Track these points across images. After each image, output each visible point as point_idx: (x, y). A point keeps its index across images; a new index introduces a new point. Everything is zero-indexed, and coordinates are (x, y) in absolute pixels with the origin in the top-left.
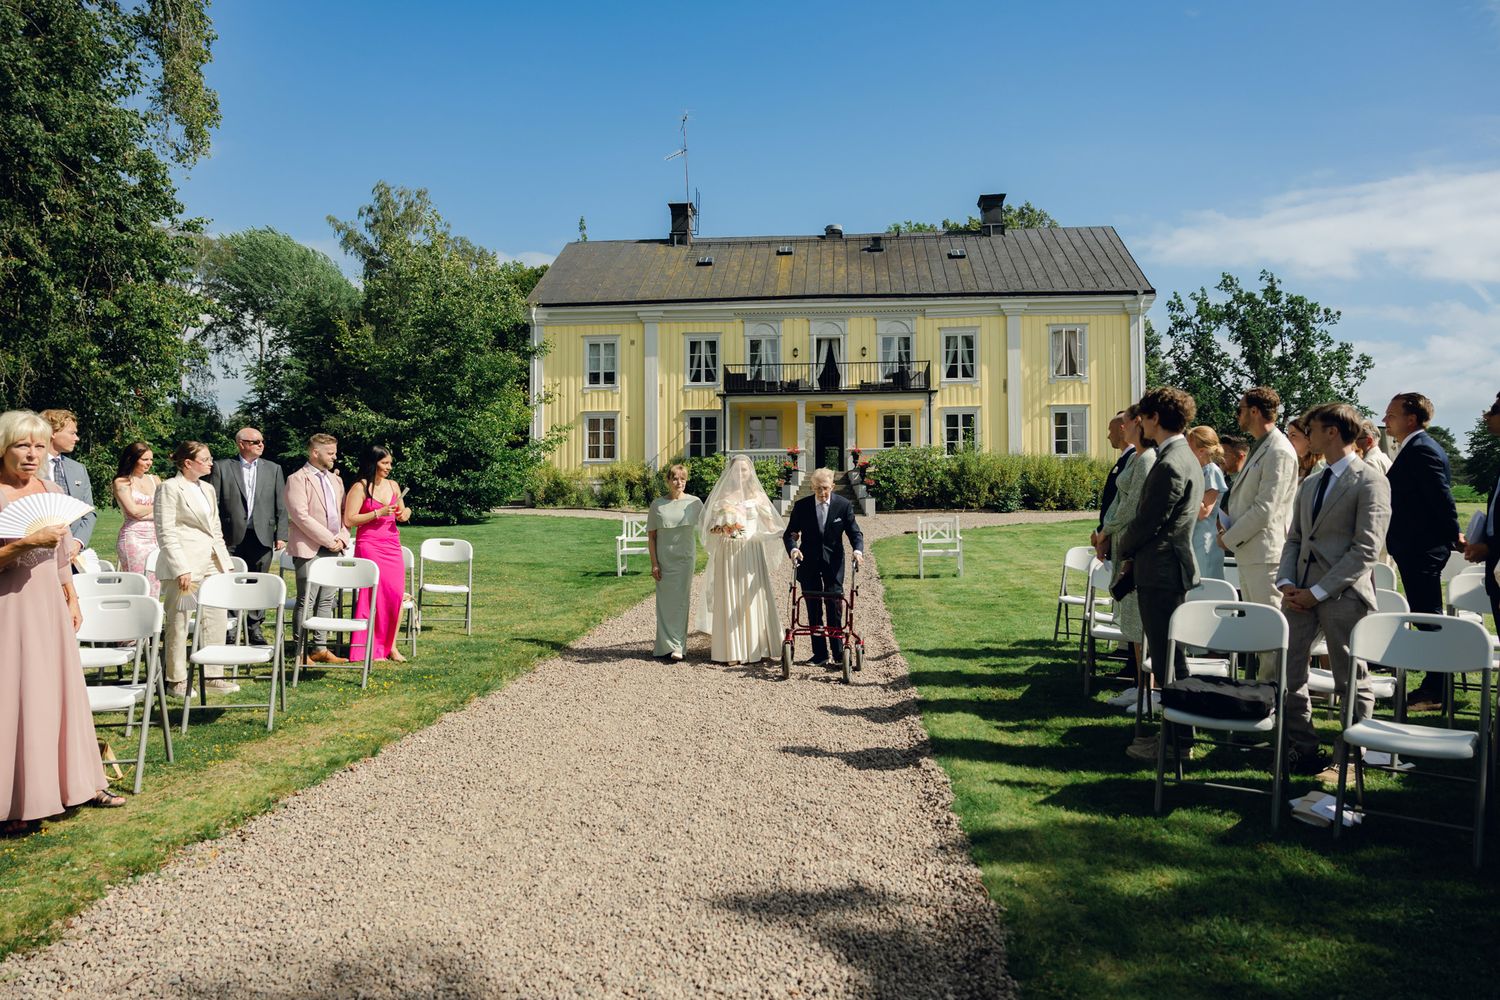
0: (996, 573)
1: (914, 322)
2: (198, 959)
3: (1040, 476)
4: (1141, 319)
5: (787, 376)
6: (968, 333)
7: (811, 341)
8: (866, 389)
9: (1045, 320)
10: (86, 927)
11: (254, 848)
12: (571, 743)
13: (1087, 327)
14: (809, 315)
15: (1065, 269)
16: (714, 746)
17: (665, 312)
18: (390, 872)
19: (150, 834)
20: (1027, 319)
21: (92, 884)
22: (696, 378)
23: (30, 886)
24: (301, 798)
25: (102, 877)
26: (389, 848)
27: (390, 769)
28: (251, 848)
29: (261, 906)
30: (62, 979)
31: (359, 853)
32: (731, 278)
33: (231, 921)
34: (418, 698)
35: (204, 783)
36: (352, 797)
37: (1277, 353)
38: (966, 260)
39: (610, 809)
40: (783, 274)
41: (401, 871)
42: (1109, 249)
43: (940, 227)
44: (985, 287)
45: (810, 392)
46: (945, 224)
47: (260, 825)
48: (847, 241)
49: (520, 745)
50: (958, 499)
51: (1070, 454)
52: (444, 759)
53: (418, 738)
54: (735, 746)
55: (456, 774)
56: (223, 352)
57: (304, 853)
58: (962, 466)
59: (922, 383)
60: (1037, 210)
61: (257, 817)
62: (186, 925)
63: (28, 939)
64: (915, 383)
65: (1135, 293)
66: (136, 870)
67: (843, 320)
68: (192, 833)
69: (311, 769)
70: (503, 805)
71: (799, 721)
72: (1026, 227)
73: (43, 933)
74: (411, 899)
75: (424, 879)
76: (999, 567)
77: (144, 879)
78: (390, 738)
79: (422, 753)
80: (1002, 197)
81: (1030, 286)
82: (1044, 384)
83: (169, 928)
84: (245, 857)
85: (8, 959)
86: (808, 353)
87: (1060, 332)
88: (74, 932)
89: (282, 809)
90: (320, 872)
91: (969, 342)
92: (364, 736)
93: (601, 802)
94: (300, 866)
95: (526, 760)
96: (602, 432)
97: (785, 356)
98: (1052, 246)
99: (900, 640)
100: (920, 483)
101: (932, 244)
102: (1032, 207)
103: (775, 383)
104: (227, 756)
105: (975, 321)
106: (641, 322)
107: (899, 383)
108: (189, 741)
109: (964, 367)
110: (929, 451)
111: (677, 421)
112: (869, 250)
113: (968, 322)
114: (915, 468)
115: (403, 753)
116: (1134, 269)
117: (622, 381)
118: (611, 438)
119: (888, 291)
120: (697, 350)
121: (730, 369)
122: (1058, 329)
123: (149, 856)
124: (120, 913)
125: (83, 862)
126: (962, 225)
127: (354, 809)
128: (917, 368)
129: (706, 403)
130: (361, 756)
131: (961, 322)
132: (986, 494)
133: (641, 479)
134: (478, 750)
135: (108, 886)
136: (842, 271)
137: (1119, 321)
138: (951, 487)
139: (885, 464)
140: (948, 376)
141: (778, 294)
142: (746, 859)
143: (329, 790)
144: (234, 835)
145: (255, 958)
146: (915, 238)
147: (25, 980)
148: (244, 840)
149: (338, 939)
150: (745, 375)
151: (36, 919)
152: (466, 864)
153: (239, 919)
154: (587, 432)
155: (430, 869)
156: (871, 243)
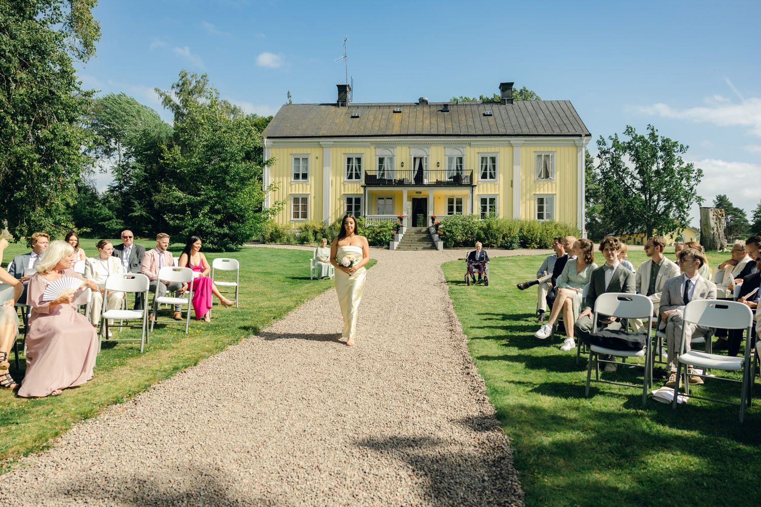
0: (506, 280)
1: (465, 149)
2: (122, 457)
3: (529, 231)
4: (584, 150)
5: (398, 177)
6: (493, 155)
7: (411, 158)
8: (439, 184)
9: (533, 149)
10: (65, 442)
11: (141, 408)
12: (294, 360)
13: (555, 153)
14: (410, 145)
15: (544, 122)
16: (366, 363)
17: (334, 142)
18: (211, 419)
19: (91, 400)
20: (524, 149)
21: (65, 422)
22: (350, 177)
23: (35, 423)
24: (162, 385)
25: (69, 420)
26: (208, 409)
27: (204, 372)
28: (139, 407)
29: (149, 434)
30: (57, 465)
31: (194, 410)
32: (369, 125)
33: (136, 440)
34: (215, 338)
35: (113, 377)
36: (187, 385)
37: (654, 168)
38: (492, 117)
39: (316, 392)
40: (397, 124)
41: (216, 419)
42: (568, 113)
43: (478, 99)
44: (502, 131)
45: (410, 185)
46: (481, 98)
47: (143, 396)
48: (430, 106)
49: (268, 362)
50: (487, 242)
51: (545, 220)
52: (230, 368)
53: (216, 358)
54: (376, 364)
55: (238, 375)
56: (99, 159)
57: (166, 410)
58: (489, 226)
59: (469, 181)
60: (530, 91)
61: (141, 393)
62: (114, 442)
63: (38, 447)
64: (465, 182)
65: (580, 136)
66: (86, 417)
67: (428, 148)
68: (111, 400)
69: (165, 371)
70: (263, 390)
71: (408, 351)
72: (524, 100)
73: (45, 444)
74: (222, 432)
75: (228, 423)
76: (508, 278)
77: (90, 421)
78: (203, 357)
79: (219, 365)
80: (512, 84)
81: (526, 131)
82: (532, 183)
83: (105, 443)
84: (138, 412)
85: (30, 456)
86: (409, 165)
87: (541, 156)
88: (59, 444)
89: (153, 390)
90: (176, 419)
91: (493, 160)
92: (190, 356)
93: (311, 389)
94: (166, 416)
95: (272, 369)
96: (300, 204)
97: (397, 166)
98: (537, 110)
99: (458, 313)
100: (466, 234)
101: (475, 108)
102: (527, 89)
103: (392, 180)
104: (122, 364)
105: (497, 150)
106: (322, 147)
107: (456, 181)
108: (102, 357)
109: (490, 173)
110: (471, 217)
111: (340, 199)
112: (442, 111)
113: (493, 150)
114: (464, 226)
115: (210, 364)
116: (580, 123)
117: (311, 179)
118: (305, 208)
119: (451, 133)
120: (351, 162)
121: (368, 172)
122: (540, 154)
123: (91, 410)
124: (80, 436)
125: (59, 412)
126: (490, 98)
127: (189, 390)
128: (466, 174)
129: (355, 190)
130: (189, 366)
131: (489, 150)
132: (501, 240)
133: (321, 229)
134: (248, 364)
135: (73, 424)
136: (427, 122)
137: (572, 150)
138: (483, 236)
139: (448, 223)
140: (482, 178)
141: (394, 134)
142: (385, 416)
143: (175, 381)
144: (131, 402)
145: (150, 457)
146: (466, 105)
147: (39, 465)
148: (136, 404)
149: (189, 449)
150: (376, 176)
151: (41, 438)
152: (248, 416)
153: (139, 440)
154: (292, 205)
155: (230, 418)
156: (443, 107)
